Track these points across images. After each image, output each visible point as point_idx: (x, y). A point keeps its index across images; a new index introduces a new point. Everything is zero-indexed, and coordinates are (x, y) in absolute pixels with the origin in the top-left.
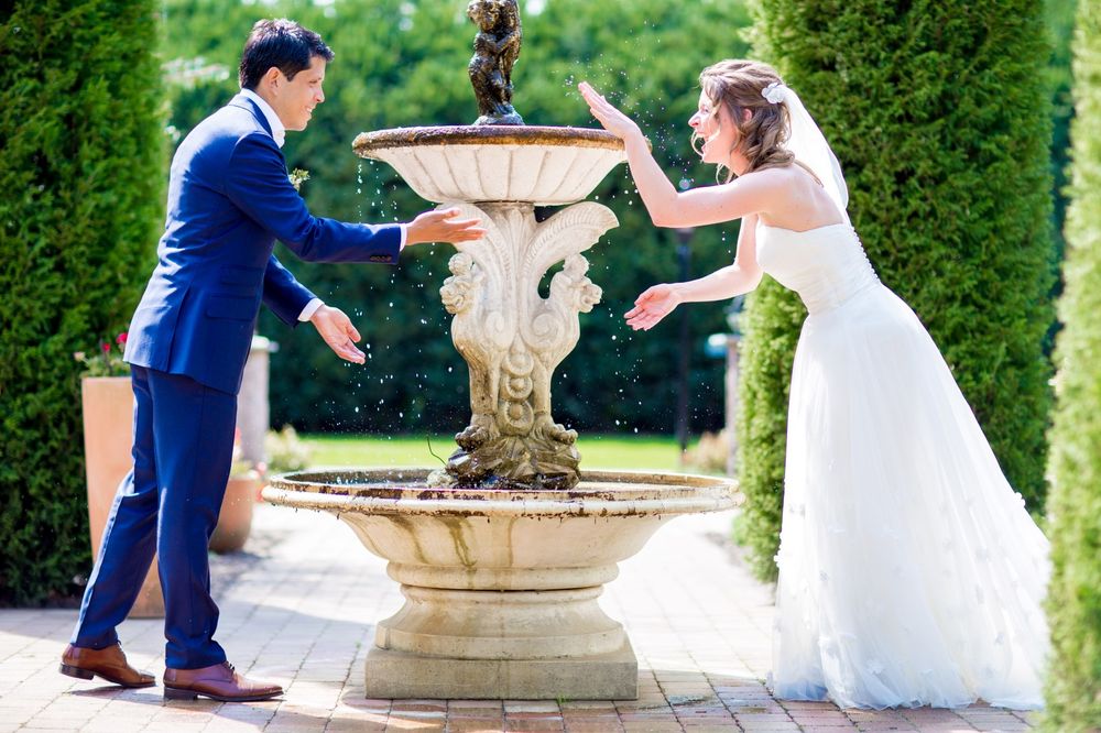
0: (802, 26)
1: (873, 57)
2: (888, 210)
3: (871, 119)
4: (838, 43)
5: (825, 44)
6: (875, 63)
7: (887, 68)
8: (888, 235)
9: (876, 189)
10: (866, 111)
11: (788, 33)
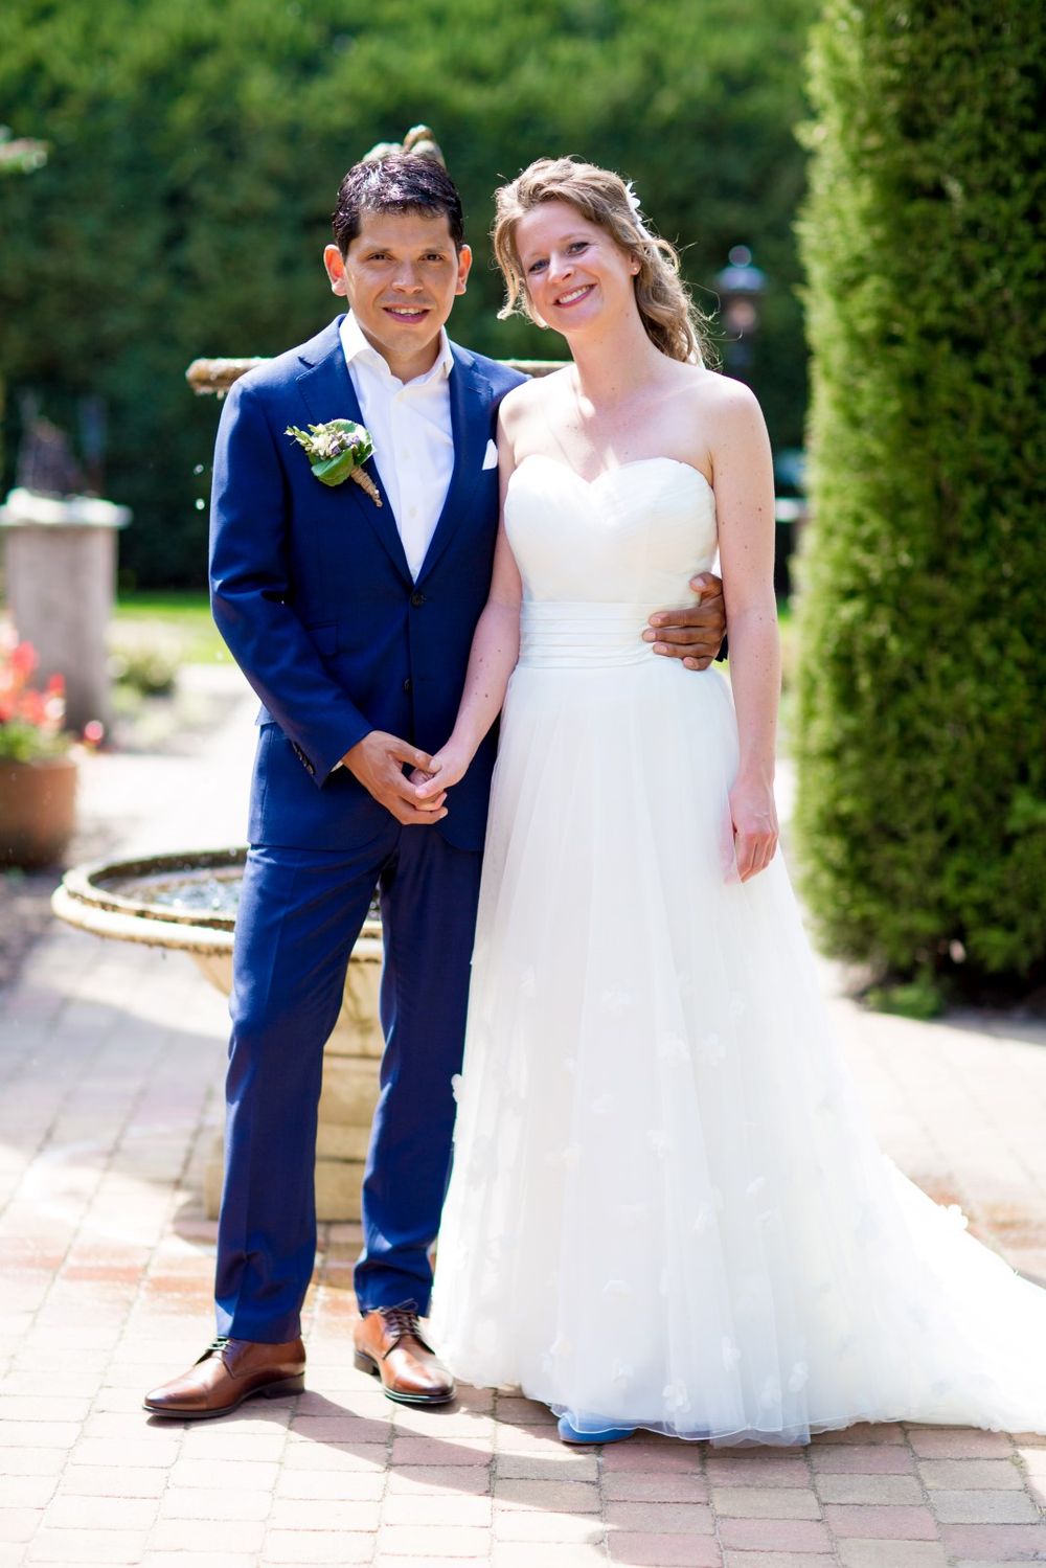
0: (893, 131)
1: (1001, 182)
2: (1020, 415)
3: (997, 275)
4: (947, 159)
5: (929, 160)
6: (1005, 191)
7: (1023, 201)
8: (1018, 452)
9: (999, 383)
10: (988, 263)
11: (873, 141)
